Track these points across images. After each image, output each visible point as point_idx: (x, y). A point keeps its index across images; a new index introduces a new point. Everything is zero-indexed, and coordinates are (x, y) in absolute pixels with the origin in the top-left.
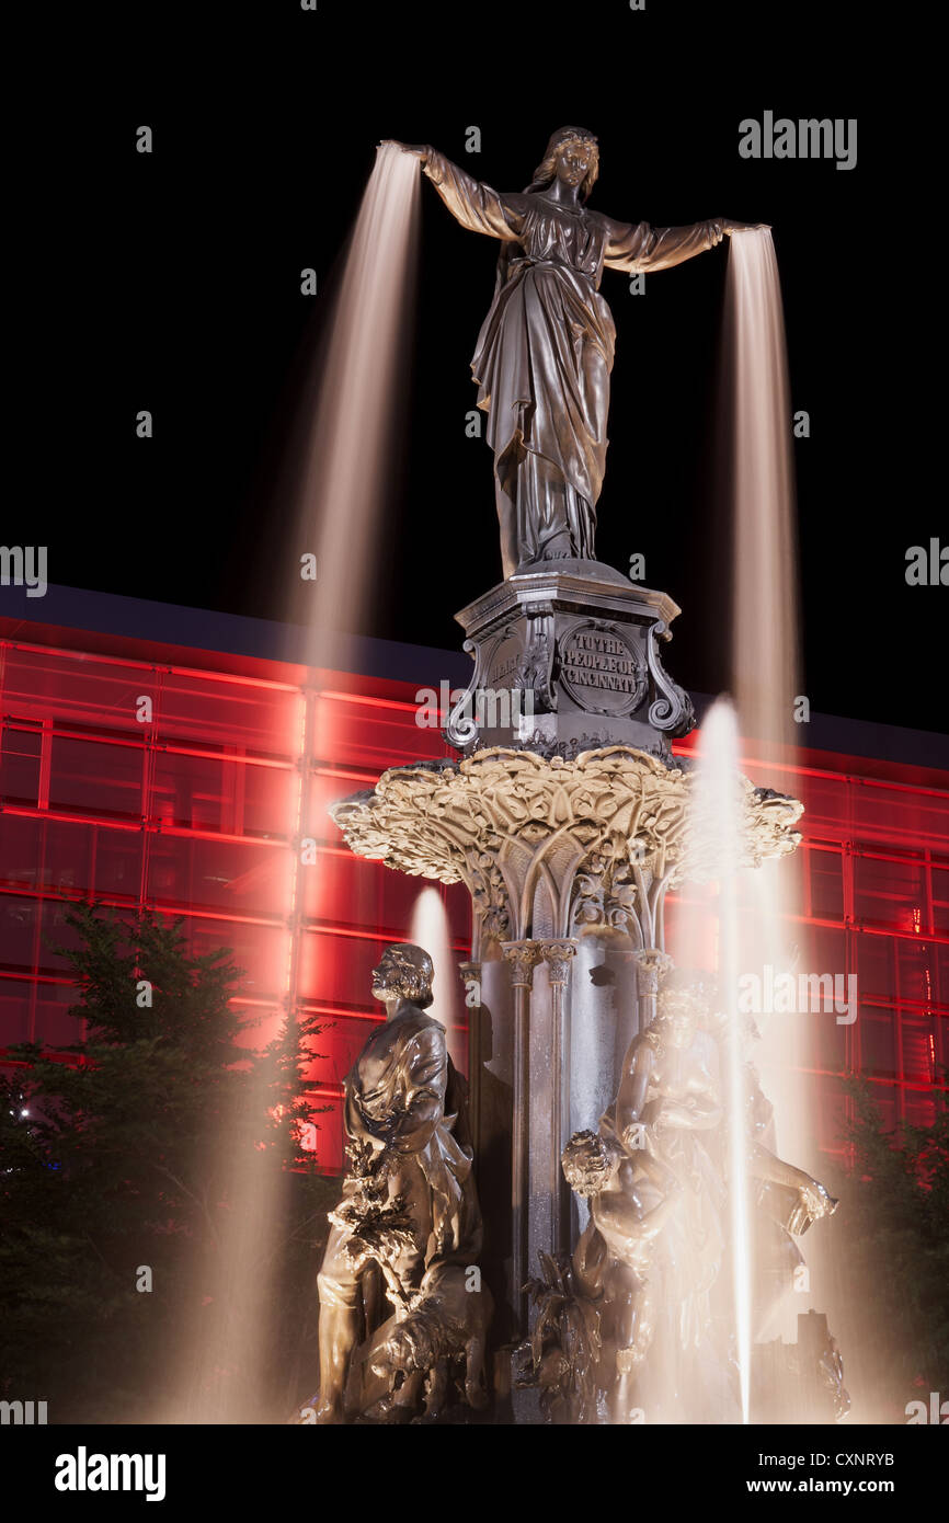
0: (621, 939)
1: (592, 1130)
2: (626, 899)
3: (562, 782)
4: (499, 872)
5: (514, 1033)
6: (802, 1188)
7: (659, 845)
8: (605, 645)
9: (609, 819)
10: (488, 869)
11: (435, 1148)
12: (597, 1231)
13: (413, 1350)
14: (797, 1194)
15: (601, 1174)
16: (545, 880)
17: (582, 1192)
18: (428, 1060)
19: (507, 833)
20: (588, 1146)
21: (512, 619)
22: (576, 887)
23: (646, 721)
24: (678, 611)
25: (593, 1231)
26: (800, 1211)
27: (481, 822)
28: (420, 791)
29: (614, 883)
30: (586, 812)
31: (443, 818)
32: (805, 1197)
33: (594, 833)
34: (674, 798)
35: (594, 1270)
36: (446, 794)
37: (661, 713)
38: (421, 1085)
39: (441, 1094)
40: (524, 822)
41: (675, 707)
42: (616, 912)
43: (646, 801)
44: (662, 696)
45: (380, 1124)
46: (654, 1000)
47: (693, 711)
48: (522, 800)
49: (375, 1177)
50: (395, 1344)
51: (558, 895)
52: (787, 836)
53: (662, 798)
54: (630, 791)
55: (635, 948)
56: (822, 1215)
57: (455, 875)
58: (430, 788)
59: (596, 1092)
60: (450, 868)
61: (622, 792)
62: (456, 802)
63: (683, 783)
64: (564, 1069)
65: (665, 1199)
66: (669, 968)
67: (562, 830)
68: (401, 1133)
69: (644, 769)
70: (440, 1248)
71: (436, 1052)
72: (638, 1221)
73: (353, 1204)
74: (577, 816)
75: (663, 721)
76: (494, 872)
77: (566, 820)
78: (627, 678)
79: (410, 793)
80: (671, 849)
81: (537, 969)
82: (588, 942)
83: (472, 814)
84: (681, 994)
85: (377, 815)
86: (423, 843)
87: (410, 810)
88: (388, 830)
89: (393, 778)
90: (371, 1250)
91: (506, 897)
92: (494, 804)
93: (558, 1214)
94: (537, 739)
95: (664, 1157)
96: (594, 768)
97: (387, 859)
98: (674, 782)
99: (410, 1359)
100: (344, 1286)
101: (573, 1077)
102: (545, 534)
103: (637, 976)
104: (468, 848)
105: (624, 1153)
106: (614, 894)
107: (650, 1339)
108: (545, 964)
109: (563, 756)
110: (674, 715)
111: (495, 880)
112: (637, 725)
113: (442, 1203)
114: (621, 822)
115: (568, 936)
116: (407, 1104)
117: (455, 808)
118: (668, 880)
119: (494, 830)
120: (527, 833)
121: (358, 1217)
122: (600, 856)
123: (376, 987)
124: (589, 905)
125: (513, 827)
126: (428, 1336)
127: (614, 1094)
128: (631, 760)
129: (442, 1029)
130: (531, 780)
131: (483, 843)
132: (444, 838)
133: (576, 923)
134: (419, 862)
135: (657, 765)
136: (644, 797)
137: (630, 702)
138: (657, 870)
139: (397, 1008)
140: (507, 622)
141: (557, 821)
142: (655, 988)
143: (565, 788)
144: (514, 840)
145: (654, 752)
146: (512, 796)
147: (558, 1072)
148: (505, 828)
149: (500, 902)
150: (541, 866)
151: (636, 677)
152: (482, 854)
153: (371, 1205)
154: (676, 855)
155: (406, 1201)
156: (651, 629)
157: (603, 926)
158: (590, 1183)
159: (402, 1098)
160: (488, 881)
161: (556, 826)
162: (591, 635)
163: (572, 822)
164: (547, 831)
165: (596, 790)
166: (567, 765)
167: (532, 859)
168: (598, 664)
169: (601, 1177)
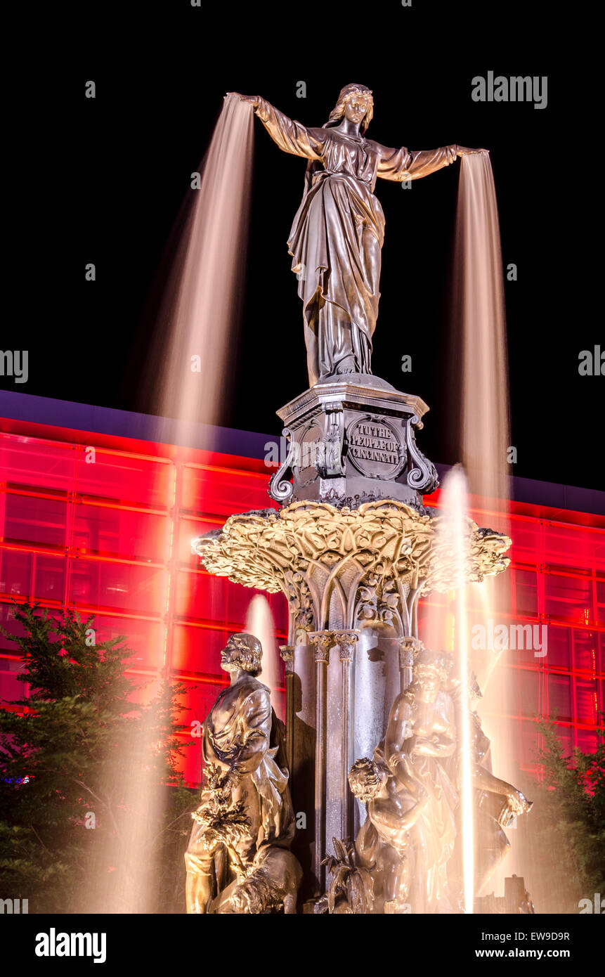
0: (389, 630)
1: (368, 757)
2: (392, 603)
3: (349, 524)
4: (306, 585)
5: (316, 693)
6: (509, 795)
7: (414, 567)
8: (378, 432)
9: (380, 549)
10: (299, 583)
11: (263, 770)
12: (372, 825)
13: (249, 902)
14: (505, 799)
15: (374, 787)
16: (337, 590)
17: (362, 799)
18: (258, 711)
19: (312, 559)
20: (366, 768)
21: (315, 414)
22: (358, 594)
23: (405, 483)
24: (427, 409)
25: (369, 825)
26: (507, 810)
27: (294, 551)
28: (253, 531)
29: (384, 593)
30: (365, 544)
31: (270, 549)
32: (510, 801)
33: (370, 558)
34: (424, 535)
35: (370, 849)
36: (270, 532)
37: (416, 478)
38: (254, 727)
39: (267, 734)
40: (323, 552)
41: (425, 474)
42: (385, 612)
43: (406, 537)
44: (416, 466)
45: (227, 754)
46: (411, 671)
47: (437, 476)
48: (322, 537)
49: (223, 789)
50: (237, 899)
51: (346, 600)
52: (500, 560)
53: (416, 535)
54: (395, 530)
55: (398, 635)
56: (522, 813)
57: (277, 587)
58: (260, 528)
59: (372, 733)
60: (273, 582)
61: (390, 531)
62: (278, 538)
63: (431, 524)
64: (350, 718)
65: (417, 803)
66: (421, 649)
67: (349, 557)
68: (240, 760)
69: (405, 516)
70: (266, 836)
71: (264, 705)
72: (399, 818)
73: (209, 807)
74: (359, 547)
75: (416, 483)
76: (303, 585)
77: (352, 550)
78: (393, 454)
79: (246, 532)
80: (422, 569)
81: (332, 650)
82: (366, 631)
83: (288, 546)
84: (429, 667)
85: (224, 547)
86: (255, 565)
87: (246, 543)
88: (231, 557)
89: (235, 522)
90: (221, 837)
91: (311, 602)
92: (303, 539)
93: (346, 814)
94: (332, 495)
95: (416, 775)
96: (370, 515)
97: (231, 576)
98: (425, 524)
99: (246, 909)
100: (202, 860)
101: (356, 722)
102: (337, 357)
103: (400, 655)
104: (285, 569)
105: (390, 773)
106: (384, 600)
107: (407, 895)
108: (337, 647)
109: (350, 506)
110: (425, 479)
111: (303, 590)
112: (400, 485)
113: (268, 807)
114: (389, 551)
115: (353, 628)
116: (245, 741)
117: (276, 542)
118: (421, 590)
119: (303, 556)
120: (325, 558)
121: (212, 816)
122: (375, 574)
123: (224, 662)
124: (367, 607)
125: (316, 554)
126: (259, 893)
127: (384, 734)
128: (395, 509)
129: (268, 691)
130: (328, 522)
131: (296, 565)
132: (269, 562)
133: (359, 619)
134: (252, 578)
135: (413, 513)
136: (404, 534)
137: (394, 470)
138: (413, 583)
139: (238, 676)
140: (312, 416)
141: (345, 550)
142: (412, 663)
143: (351, 528)
144: (317, 564)
145: (411, 504)
146: (315, 534)
147: (346, 719)
148: (310, 555)
149: (307, 605)
150: (335, 580)
151: (399, 453)
152: (295, 572)
153: (220, 807)
154: (426, 574)
155: (244, 805)
156: (409, 421)
157: (376, 621)
158: (367, 793)
159: (241, 737)
160: (299, 591)
161: (345, 554)
162: (368, 424)
163: (356, 551)
164: (339, 557)
165: (372, 529)
166: (352, 513)
167: (328, 576)
168: (373, 445)
169: (374, 789)
